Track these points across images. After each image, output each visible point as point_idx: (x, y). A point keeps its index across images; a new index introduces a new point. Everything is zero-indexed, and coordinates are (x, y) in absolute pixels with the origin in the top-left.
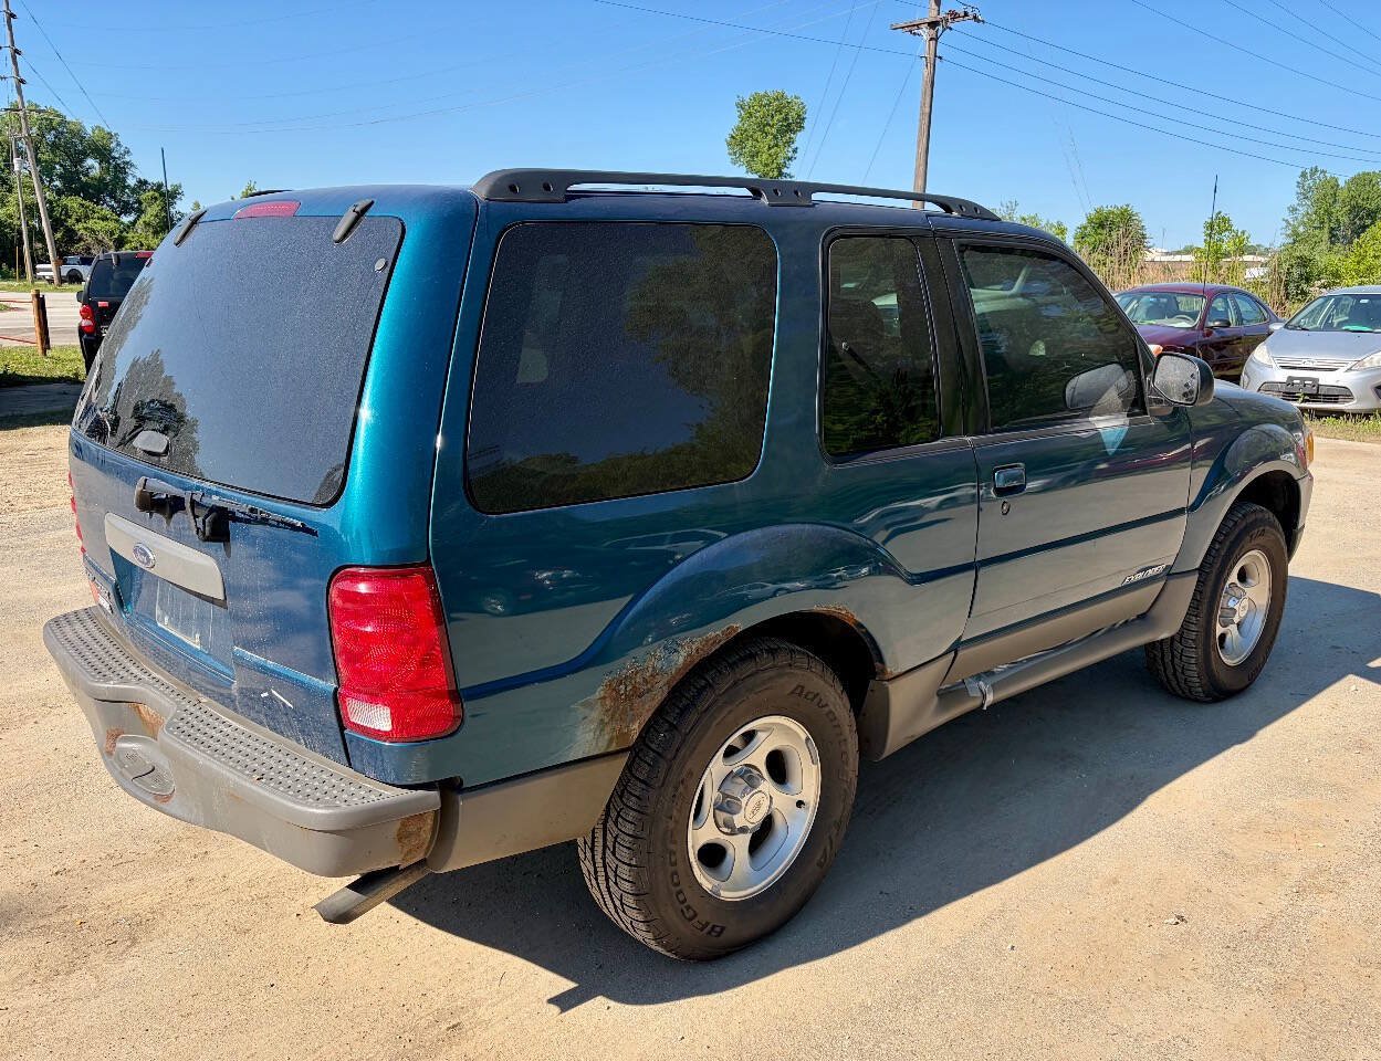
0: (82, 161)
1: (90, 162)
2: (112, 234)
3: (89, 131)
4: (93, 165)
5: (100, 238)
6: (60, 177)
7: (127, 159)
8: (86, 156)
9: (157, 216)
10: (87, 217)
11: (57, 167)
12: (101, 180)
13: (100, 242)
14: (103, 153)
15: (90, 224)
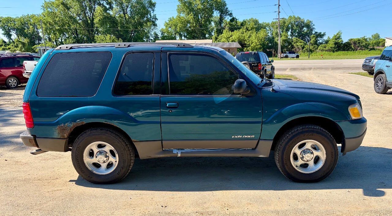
0: (303, 28)
1: (305, 28)
2: (302, 46)
3: (306, 21)
4: (305, 29)
5: (299, 47)
6: (297, 33)
7: (314, 27)
8: (304, 27)
9: (313, 41)
10: (297, 42)
11: (297, 30)
12: (307, 32)
13: (298, 48)
14: (308, 26)
15: (297, 44)
